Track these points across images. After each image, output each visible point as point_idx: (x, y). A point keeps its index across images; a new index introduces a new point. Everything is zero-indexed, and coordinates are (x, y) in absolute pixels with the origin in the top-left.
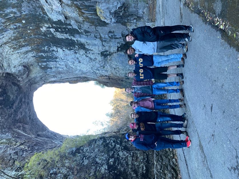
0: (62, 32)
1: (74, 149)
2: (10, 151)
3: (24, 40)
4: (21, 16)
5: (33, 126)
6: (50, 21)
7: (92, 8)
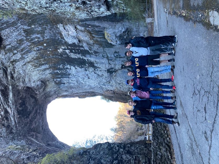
0: (75, 53)
1: (82, 151)
2: (23, 156)
3: (44, 60)
4: (43, 40)
5: (45, 136)
6: (66, 44)
7: (101, 33)
